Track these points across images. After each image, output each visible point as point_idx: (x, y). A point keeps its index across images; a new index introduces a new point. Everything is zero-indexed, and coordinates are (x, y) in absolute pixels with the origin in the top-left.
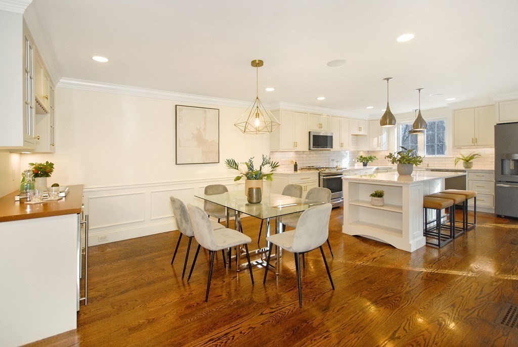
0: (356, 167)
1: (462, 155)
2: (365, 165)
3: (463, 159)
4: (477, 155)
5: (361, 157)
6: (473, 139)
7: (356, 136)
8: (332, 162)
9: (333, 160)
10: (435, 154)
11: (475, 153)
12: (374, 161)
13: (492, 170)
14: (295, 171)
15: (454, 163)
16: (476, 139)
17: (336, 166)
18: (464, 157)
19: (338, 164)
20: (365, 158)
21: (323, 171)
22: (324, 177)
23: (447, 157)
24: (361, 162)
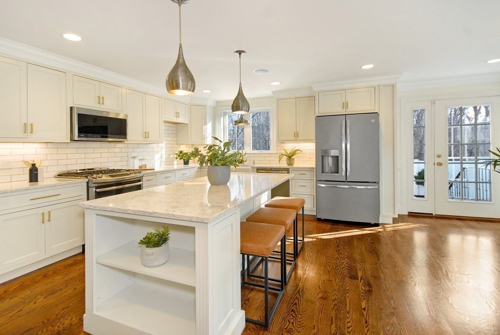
1: (285, 150)
2: (186, 163)
3: (286, 155)
4: (298, 150)
5: (181, 152)
6: (295, 132)
7: (174, 125)
8: (132, 160)
9: (134, 157)
10: (260, 150)
11: (296, 149)
13: (313, 168)
14: (31, 180)
15: (278, 159)
16: (298, 132)
17: (140, 167)
18: (287, 153)
19: (143, 163)
20: (186, 154)
21: (94, 180)
22: (97, 190)
23: (272, 152)
24: (180, 159)
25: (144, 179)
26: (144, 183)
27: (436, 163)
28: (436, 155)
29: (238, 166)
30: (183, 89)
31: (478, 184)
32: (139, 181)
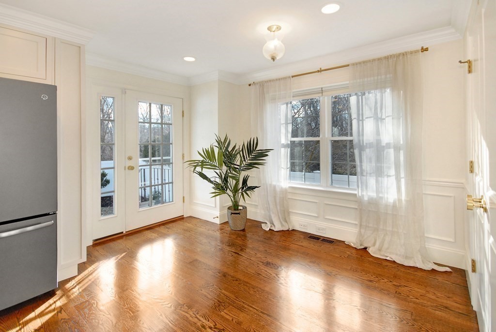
27: (127, 168)
28: (127, 157)
31: (164, 185)
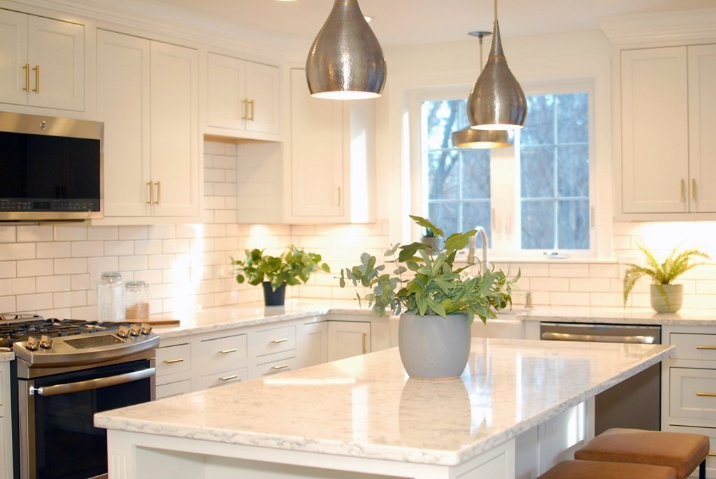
0: (236, 317)
1: (646, 254)
2: (274, 298)
3: (649, 272)
4: (696, 252)
5: (256, 256)
6: (683, 182)
7: (229, 146)
10: (551, 246)
11: (689, 247)
12: (312, 277)
15: (620, 287)
16: (694, 181)
17: (130, 312)
18: (653, 264)
19: (139, 297)
20: (274, 262)
21: (32, 353)
22: (41, 390)
23: (600, 259)
24: (255, 283)
25: (160, 356)
26: (158, 372)
29: (494, 316)
30: (353, 87)
32: (146, 364)
